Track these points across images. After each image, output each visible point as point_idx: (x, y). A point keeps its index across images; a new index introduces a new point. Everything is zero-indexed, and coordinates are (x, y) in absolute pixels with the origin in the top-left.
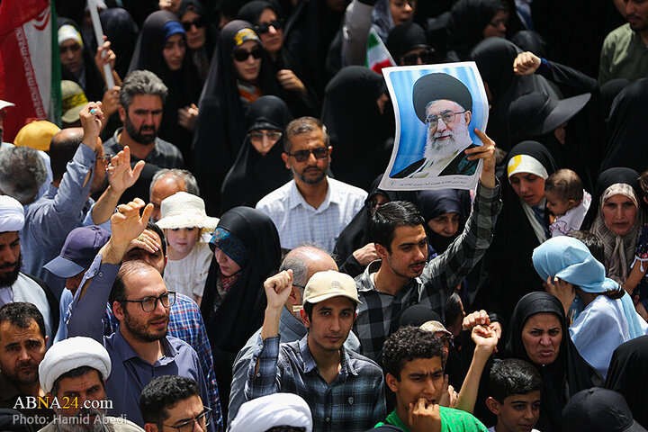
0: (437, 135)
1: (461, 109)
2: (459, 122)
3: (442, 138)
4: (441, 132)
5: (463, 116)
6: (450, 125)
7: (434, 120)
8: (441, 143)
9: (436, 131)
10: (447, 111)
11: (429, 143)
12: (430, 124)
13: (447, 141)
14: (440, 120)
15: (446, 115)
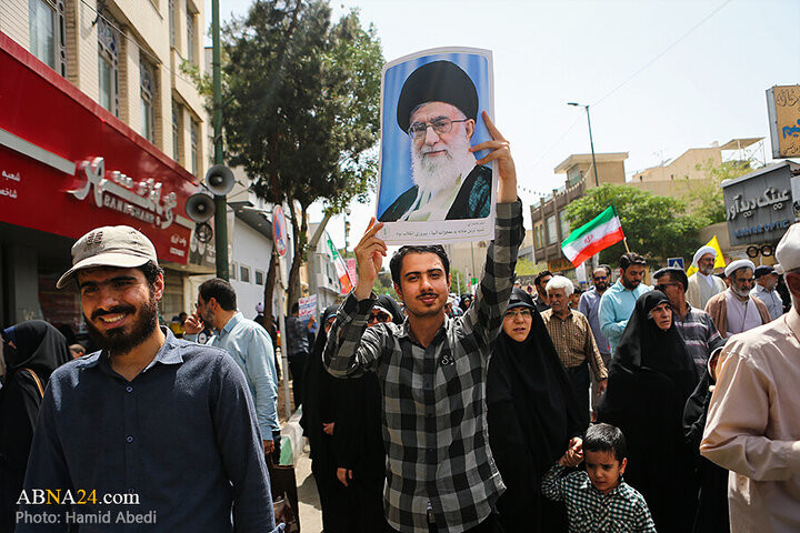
0: (425, 149)
1: (461, 116)
2: (456, 132)
3: (433, 153)
4: (430, 145)
5: (463, 126)
6: (443, 136)
7: (421, 129)
8: (434, 161)
9: (423, 143)
10: (441, 118)
11: (416, 161)
12: (415, 134)
13: (442, 158)
14: (430, 129)
15: (438, 123)
